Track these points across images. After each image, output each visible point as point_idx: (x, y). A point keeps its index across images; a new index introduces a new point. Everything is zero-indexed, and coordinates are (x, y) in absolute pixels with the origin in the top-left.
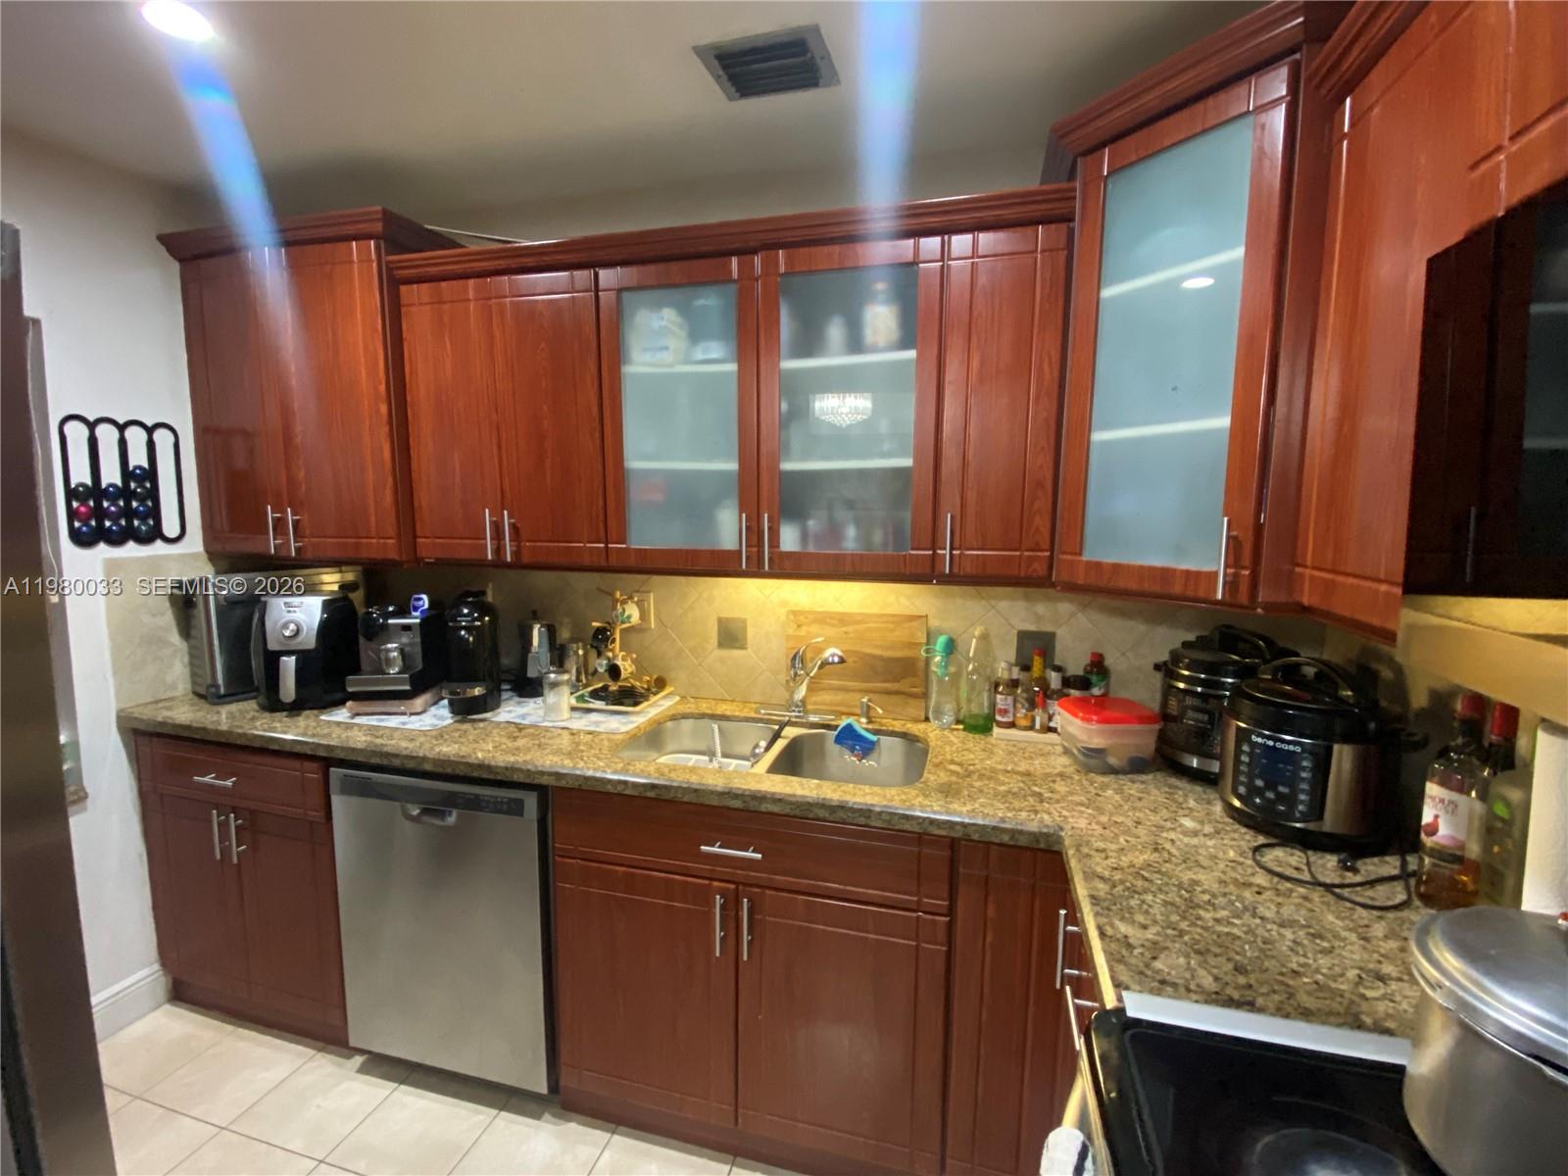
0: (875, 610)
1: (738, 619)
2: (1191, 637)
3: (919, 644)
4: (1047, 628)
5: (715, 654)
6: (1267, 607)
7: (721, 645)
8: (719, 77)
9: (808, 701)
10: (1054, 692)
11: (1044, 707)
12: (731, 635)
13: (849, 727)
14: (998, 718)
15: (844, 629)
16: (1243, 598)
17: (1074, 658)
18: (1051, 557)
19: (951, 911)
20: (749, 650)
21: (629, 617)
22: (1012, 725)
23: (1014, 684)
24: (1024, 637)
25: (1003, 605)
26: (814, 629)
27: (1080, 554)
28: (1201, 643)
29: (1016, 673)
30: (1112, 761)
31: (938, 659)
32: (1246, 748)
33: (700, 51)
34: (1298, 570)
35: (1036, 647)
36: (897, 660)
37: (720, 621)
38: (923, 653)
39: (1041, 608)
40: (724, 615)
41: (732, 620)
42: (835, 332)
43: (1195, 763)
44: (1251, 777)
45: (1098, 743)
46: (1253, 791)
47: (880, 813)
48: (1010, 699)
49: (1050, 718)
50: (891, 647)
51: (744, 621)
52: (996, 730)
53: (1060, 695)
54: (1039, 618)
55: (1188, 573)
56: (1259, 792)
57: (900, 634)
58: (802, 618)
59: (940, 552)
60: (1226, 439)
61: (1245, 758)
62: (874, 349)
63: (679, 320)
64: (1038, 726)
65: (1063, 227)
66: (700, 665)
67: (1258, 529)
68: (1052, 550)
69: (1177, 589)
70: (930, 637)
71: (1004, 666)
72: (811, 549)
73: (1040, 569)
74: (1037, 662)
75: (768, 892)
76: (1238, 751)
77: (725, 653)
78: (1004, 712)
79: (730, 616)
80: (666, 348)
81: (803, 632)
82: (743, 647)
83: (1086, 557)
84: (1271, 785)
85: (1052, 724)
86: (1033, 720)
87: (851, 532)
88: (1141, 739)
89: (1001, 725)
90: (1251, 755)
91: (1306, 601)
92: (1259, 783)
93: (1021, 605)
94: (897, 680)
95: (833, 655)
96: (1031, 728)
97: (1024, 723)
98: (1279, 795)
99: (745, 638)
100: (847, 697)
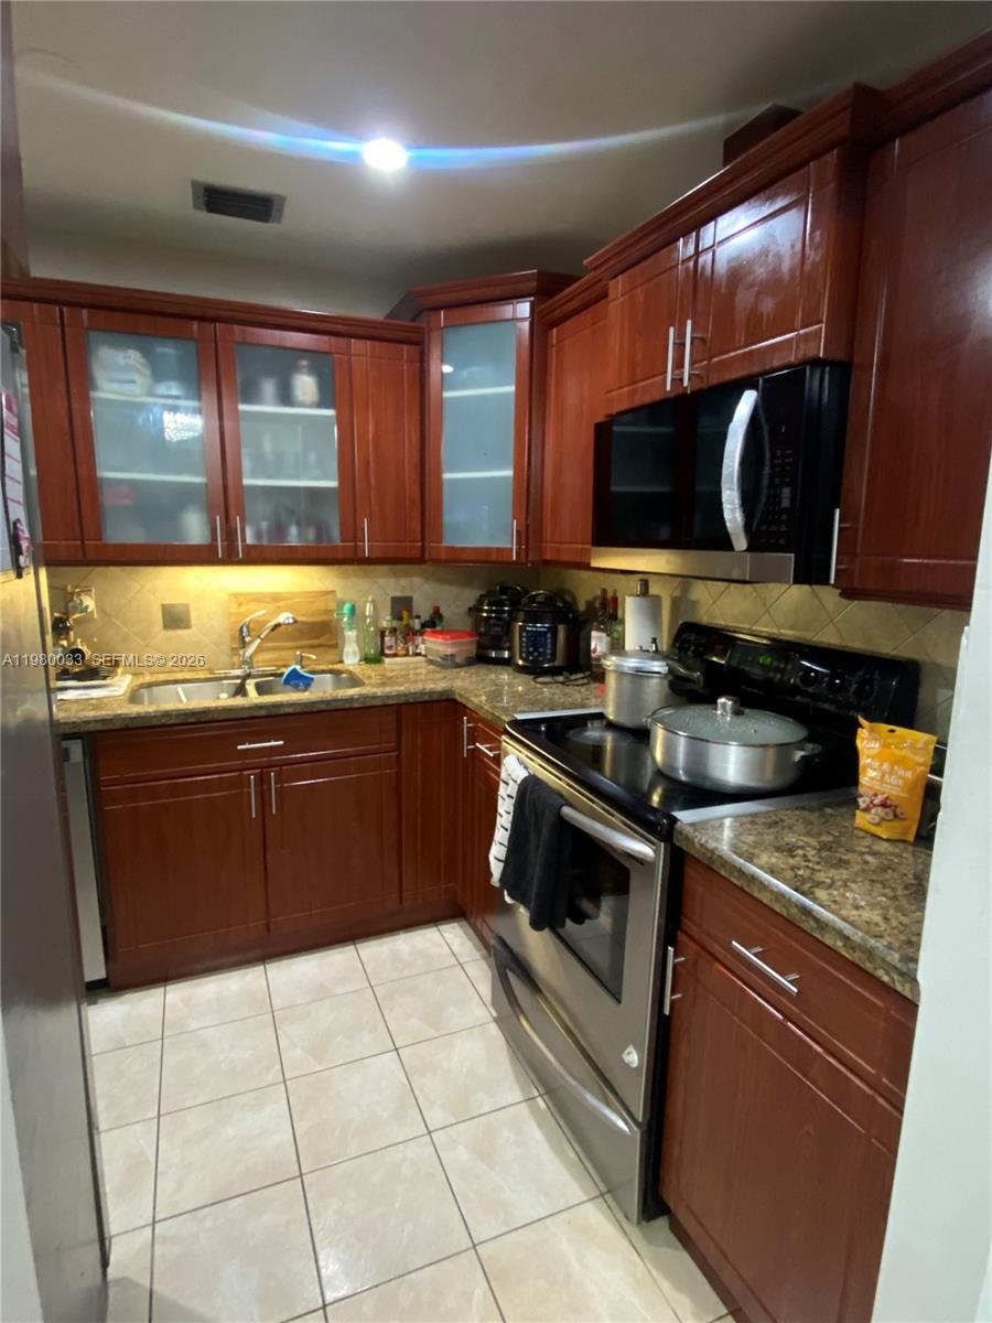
0: (296, 589)
1: (183, 605)
2: (483, 592)
3: (332, 611)
4: (407, 594)
5: (160, 635)
6: (533, 563)
7: (166, 626)
8: (198, 197)
9: (255, 660)
10: (417, 631)
11: (413, 640)
12: (175, 619)
13: (294, 671)
14: (387, 652)
15: (277, 604)
16: (523, 559)
17: (423, 609)
18: (423, 546)
19: (398, 749)
20: (194, 629)
21: (87, 607)
22: (395, 655)
23: (393, 631)
24: (395, 600)
25: (382, 581)
26: (253, 606)
27: (441, 542)
28: (490, 593)
29: (395, 624)
30: (458, 660)
31: (346, 619)
32: (524, 634)
33: (195, 184)
34: (544, 545)
35: (401, 606)
36: (315, 623)
37: (164, 607)
38: (335, 616)
39: (403, 582)
40: (167, 602)
41: (173, 606)
42: (269, 387)
43: (493, 655)
44: (528, 647)
45: (449, 651)
46: (529, 653)
47: (358, 699)
48: (394, 639)
49: (417, 647)
50: (313, 615)
51: (187, 607)
52: (387, 660)
53: (421, 633)
54: (403, 588)
55: (498, 549)
56: (531, 653)
57: (319, 605)
58: (242, 599)
59: (359, 544)
60: (511, 481)
61: (524, 639)
62: (302, 405)
63: (143, 360)
64: (411, 653)
65: (417, 348)
66: (147, 645)
67: (527, 526)
68: (423, 540)
69: (493, 558)
70: (341, 604)
71: (386, 622)
72: (265, 542)
73: (416, 553)
74: (405, 614)
75: (285, 768)
76: (521, 637)
77: (170, 633)
78: (390, 648)
79: (173, 602)
80: (133, 382)
81: (243, 609)
82: (188, 626)
83: (445, 544)
84: (536, 650)
85: (418, 651)
86: (408, 650)
87: (293, 530)
88: (467, 647)
89: (388, 656)
90: (527, 637)
91: (548, 557)
92: (531, 649)
93: (392, 581)
94: (317, 637)
95: (288, 618)
96: (407, 655)
97: (402, 652)
98: (540, 653)
99: (189, 621)
100: (283, 653)
